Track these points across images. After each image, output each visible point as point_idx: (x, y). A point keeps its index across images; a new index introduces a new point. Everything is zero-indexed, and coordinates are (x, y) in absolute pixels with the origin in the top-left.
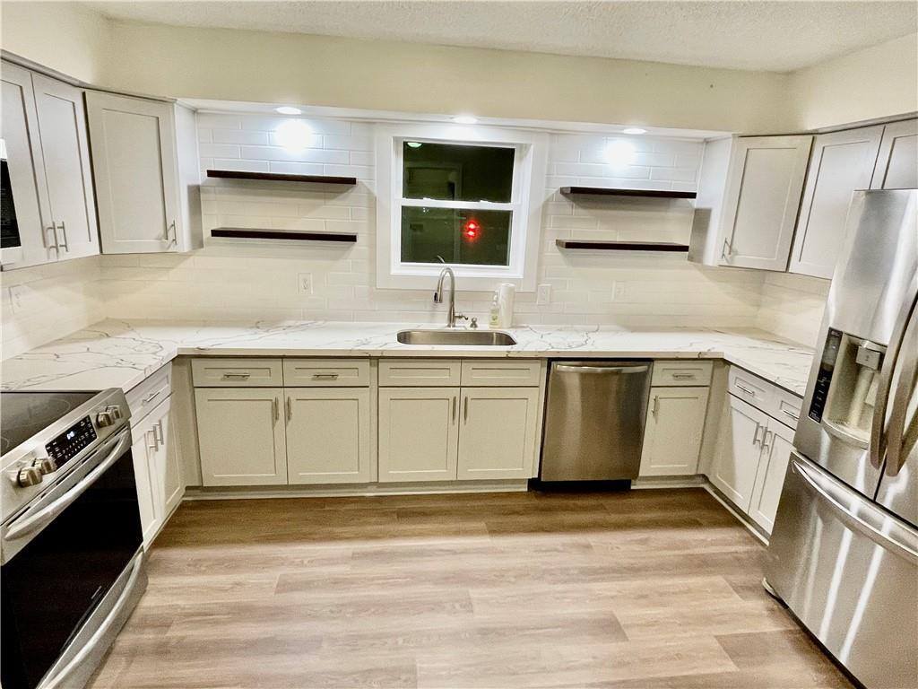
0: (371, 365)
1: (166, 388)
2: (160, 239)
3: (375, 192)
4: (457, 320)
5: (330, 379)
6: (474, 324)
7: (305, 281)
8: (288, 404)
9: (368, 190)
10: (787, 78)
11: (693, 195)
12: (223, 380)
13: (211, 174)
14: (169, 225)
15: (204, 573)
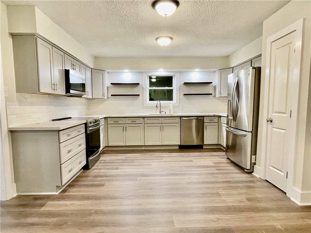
0: (143, 119)
2: (102, 96)
3: (143, 86)
4: (162, 112)
5: (134, 122)
6: (165, 113)
7: (129, 105)
8: (126, 127)
10: (227, 57)
11: (212, 83)
12: (113, 122)
13: (111, 84)
14: (104, 93)
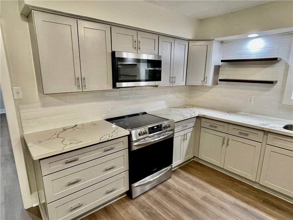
0: (264, 134)
1: (192, 124)
2: (202, 82)
3: (290, 63)
5: (245, 135)
7: (250, 98)
8: (228, 140)
9: (286, 62)
12: (209, 126)
13: (222, 61)
14: (206, 77)
15: (186, 181)
